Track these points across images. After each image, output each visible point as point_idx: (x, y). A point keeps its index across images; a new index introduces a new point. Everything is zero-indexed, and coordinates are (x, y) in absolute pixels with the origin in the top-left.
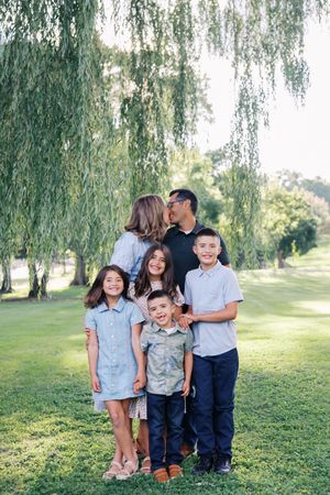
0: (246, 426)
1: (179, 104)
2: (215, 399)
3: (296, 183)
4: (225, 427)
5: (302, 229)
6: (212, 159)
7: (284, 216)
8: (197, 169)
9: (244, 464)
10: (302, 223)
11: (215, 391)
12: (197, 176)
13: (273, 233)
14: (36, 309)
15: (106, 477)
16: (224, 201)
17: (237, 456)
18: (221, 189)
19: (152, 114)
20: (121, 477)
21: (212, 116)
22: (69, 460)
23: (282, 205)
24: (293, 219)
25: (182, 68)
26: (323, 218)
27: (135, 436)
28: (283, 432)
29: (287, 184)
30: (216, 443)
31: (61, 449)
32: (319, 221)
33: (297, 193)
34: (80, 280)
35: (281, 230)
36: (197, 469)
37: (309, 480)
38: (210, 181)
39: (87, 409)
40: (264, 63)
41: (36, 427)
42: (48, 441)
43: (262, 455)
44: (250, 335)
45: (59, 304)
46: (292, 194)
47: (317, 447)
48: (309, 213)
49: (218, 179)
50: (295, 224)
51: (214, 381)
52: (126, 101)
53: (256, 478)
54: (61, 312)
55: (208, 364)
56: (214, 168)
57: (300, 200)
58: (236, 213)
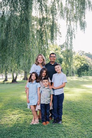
0: (66, 113)
1: (52, 31)
3: (83, 54)
4: (60, 113)
5: (84, 66)
6: (61, 47)
7: (80, 62)
8: (57, 50)
9: (65, 122)
10: (84, 65)
11: (58, 103)
12: (57, 51)
13: (76, 67)
14: (14, 85)
15: (31, 124)
16: (64, 58)
17: (63, 120)
18: (63, 55)
19: (44, 34)
20: (34, 124)
21: (61, 35)
22: (22, 120)
23: (79, 59)
24: (82, 63)
25: (53, 22)
26: (90, 63)
27: (38, 115)
28: (75, 115)
29: (81, 54)
30: (58, 116)
31: (20, 117)
32: (89, 64)
33: (83, 56)
34: (25, 78)
35: (79, 66)
36: (53, 122)
37: (80, 125)
38: (60, 53)
39: (26, 109)
40: (74, 21)
41: (13, 113)
42: (17, 116)
43: (70, 120)
44: (69, 92)
45: (20, 84)
46: (82, 57)
47: (83, 118)
48: (86, 62)
49: (62, 52)
50: (82, 65)
51: (58, 101)
52: (38, 31)
53: (67, 125)
54: (20, 86)
55: (57, 97)
56: (61, 49)
57: (84, 58)
58: (67, 61)
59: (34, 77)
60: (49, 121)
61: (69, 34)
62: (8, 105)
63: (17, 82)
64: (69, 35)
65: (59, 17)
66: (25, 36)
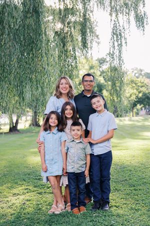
0: (116, 189)
1: (83, 33)
2: (101, 175)
3: (141, 74)
4: (106, 188)
5: (144, 97)
6: (99, 62)
7: (135, 91)
8: (91, 68)
9: (115, 206)
10: (144, 94)
12: (92, 71)
13: (129, 99)
14: (14, 137)
15: (50, 212)
16: (105, 83)
17: (112, 203)
18: (104, 77)
19: (69, 39)
20: (57, 213)
21: (99, 41)
22: (32, 205)
23: (134, 85)
24: (140, 92)
25: (85, 15)
27: (63, 194)
28: (134, 192)
29: (137, 75)
30: (102, 196)
31: (28, 200)
33: (141, 79)
34: (35, 124)
35: (133, 98)
36: (93, 208)
37: (146, 212)
38: (99, 73)
39: (40, 182)
40: (124, 13)
41: (15, 191)
42: (22, 197)
43: (124, 202)
44: (118, 148)
45: (24, 135)
46: (139, 80)
48: (147, 89)
49: (103, 72)
50: (140, 95)
51: (101, 166)
52: (56, 33)
53: (121, 212)
54: (25, 139)
55: (98, 158)
56: (100, 67)
57: (143, 83)
58: (113, 88)
59: (53, 121)
60: (84, 205)
61: (115, 36)
62: (5, 175)
63: (18, 131)
64: (115, 39)
65: (96, 5)
66: (33, 42)
